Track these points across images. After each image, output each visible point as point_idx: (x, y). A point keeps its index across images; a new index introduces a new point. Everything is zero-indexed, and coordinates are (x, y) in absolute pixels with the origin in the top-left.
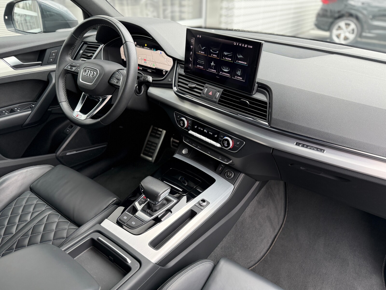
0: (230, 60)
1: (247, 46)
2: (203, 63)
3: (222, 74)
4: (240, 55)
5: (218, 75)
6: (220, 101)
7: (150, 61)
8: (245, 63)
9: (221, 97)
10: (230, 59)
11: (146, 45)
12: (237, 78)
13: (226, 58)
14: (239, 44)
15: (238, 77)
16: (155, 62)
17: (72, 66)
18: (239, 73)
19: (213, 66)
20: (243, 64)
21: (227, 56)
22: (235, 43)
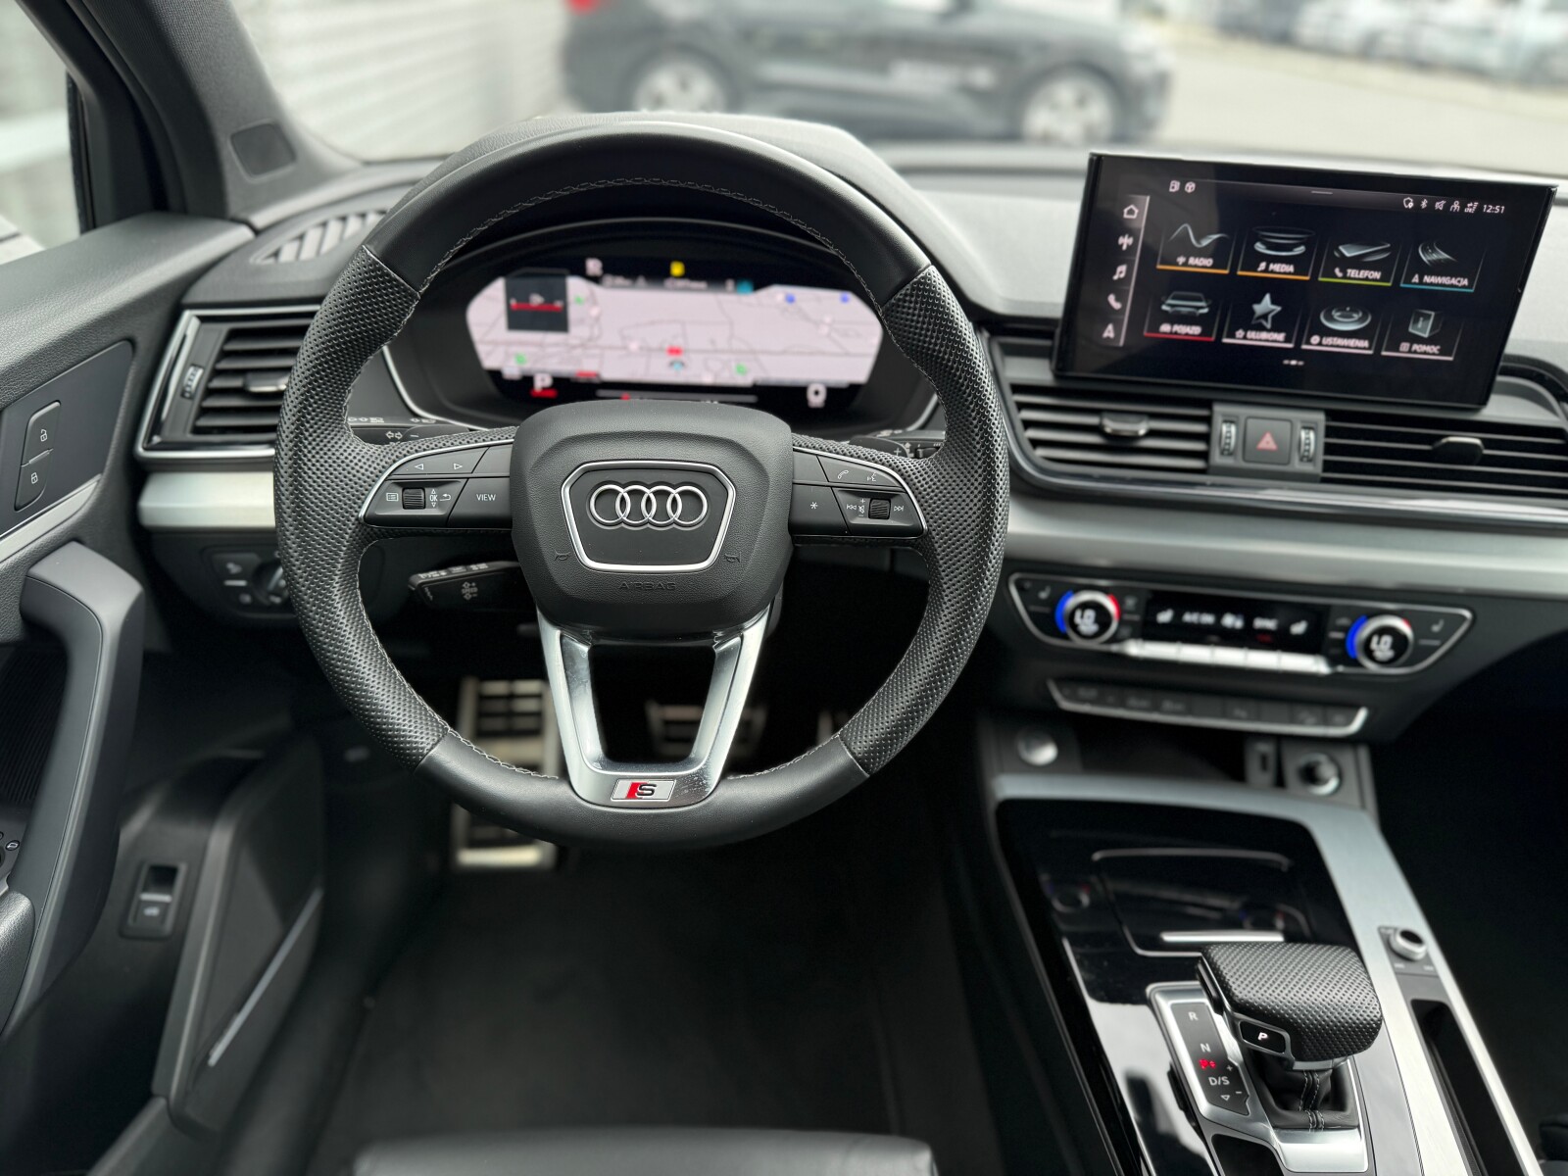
0: (1375, 280)
1: (1480, 208)
2: (1202, 308)
3: (1320, 344)
4: (1434, 251)
5: (1296, 353)
6: (1328, 466)
7: (716, 351)
8: (1459, 282)
9: (1329, 449)
10: (1377, 275)
11: (677, 269)
12: (1410, 352)
13: (1352, 273)
14: (1431, 205)
15: (1416, 347)
16: (753, 352)
17: (413, 487)
18: (1423, 328)
19: (1265, 316)
20: (1452, 286)
21: (1358, 263)
22: (1408, 202)
